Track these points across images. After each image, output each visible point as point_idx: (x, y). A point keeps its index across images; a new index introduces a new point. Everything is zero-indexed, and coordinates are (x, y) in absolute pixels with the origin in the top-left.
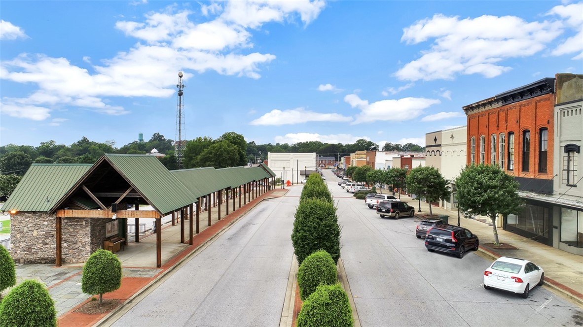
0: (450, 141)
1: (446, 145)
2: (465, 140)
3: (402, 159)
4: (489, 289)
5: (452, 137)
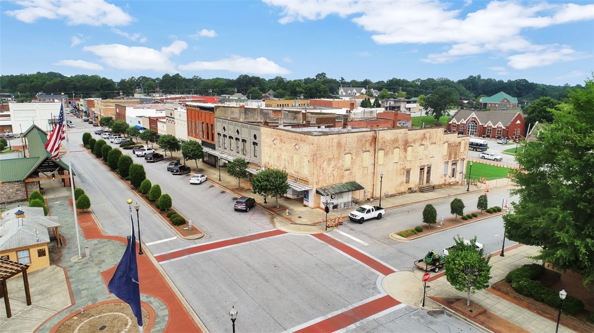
0: (179, 118)
1: (177, 119)
2: (186, 120)
3: (150, 119)
4: (191, 184)
5: (180, 116)
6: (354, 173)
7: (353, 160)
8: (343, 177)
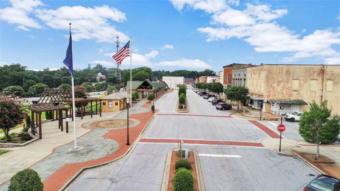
0: (221, 75)
3: (213, 80)
6: (301, 94)
7: (301, 85)
8: (291, 95)
